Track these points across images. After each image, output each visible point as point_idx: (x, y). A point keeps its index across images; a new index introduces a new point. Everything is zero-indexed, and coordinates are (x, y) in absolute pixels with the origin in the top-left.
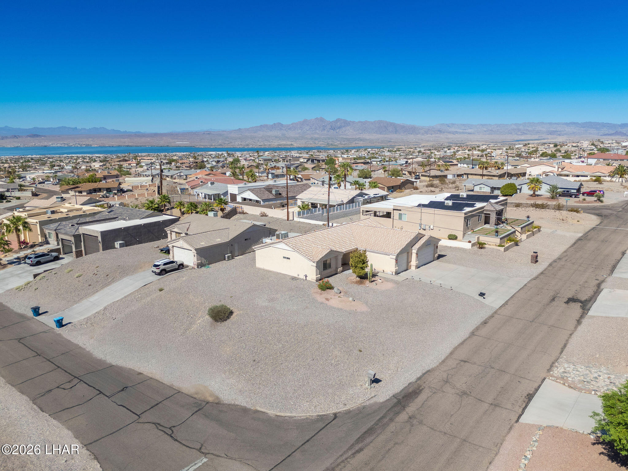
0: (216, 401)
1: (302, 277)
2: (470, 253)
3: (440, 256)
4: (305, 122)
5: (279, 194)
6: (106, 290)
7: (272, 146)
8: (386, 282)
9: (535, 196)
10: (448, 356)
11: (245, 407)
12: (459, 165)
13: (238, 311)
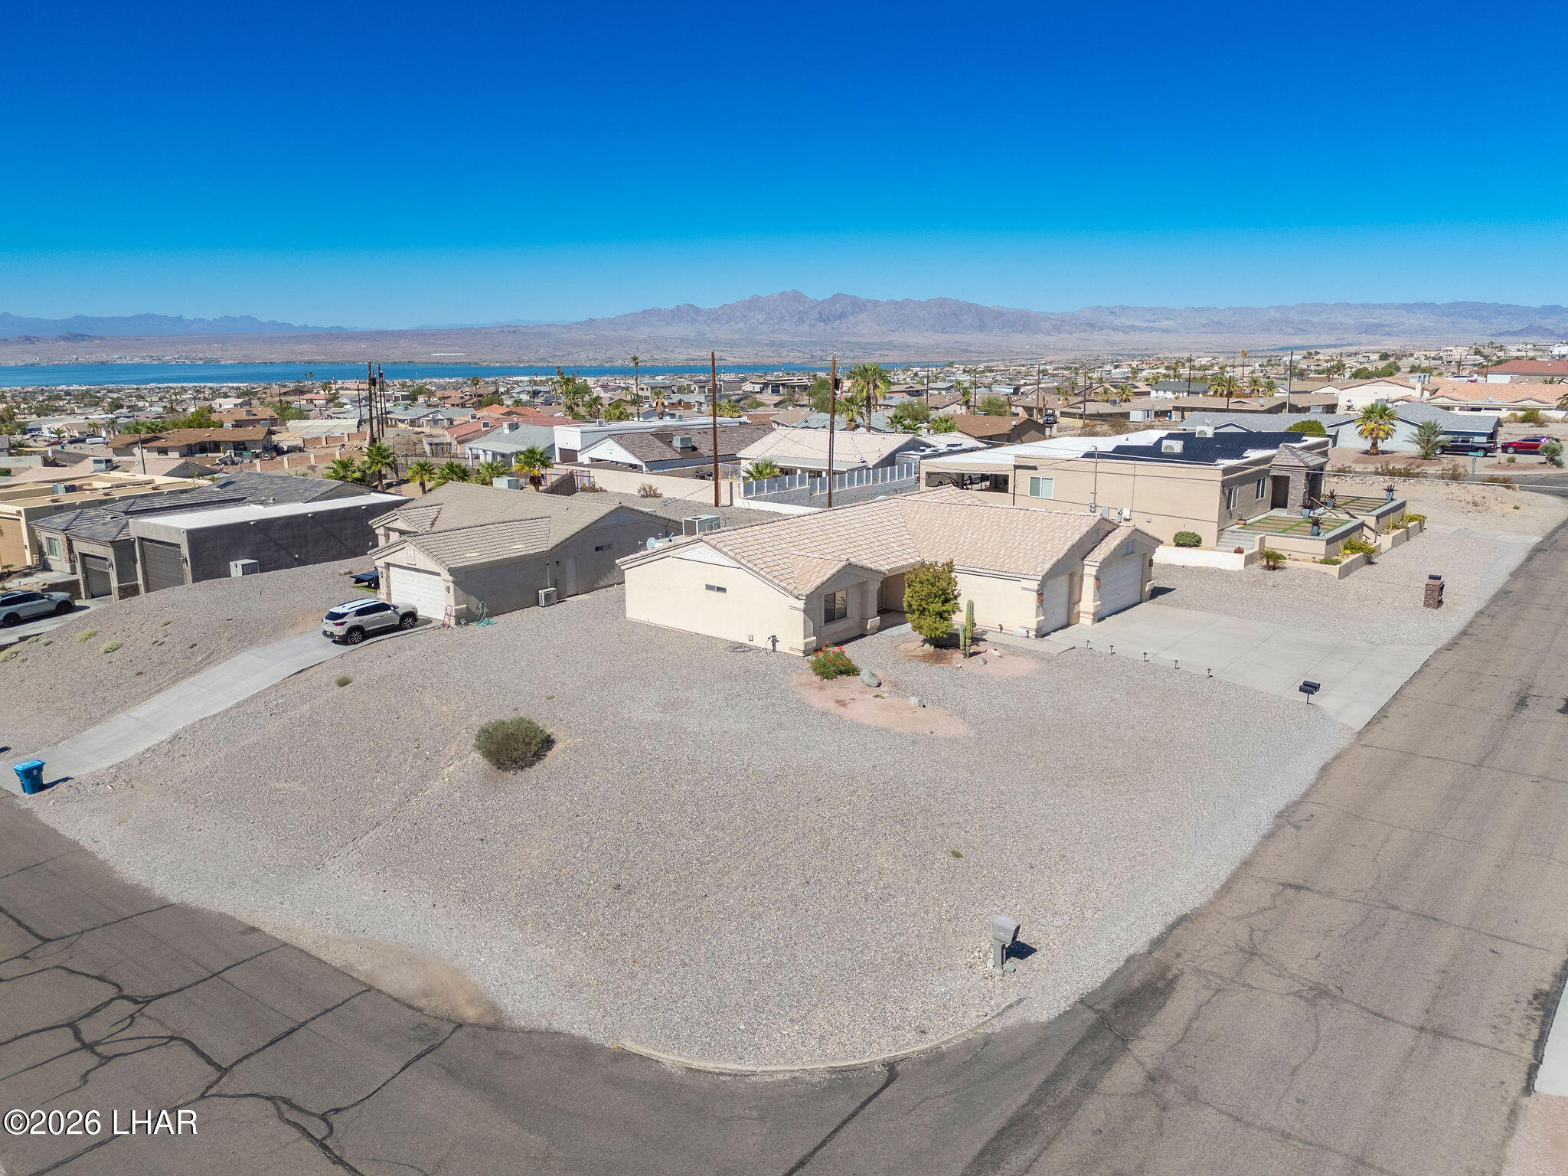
0: (489, 1020)
1: (762, 642)
2: (1241, 581)
3: (1157, 592)
4: (755, 303)
5: (690, 449)
6: (187, 686)
7: (671, 363)
8: (1013, 657)
9: (1377, 454)
10: (1239, 869)
11: (585, 1038)
12: (1153, 394)
13: (571, 736)
